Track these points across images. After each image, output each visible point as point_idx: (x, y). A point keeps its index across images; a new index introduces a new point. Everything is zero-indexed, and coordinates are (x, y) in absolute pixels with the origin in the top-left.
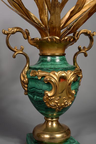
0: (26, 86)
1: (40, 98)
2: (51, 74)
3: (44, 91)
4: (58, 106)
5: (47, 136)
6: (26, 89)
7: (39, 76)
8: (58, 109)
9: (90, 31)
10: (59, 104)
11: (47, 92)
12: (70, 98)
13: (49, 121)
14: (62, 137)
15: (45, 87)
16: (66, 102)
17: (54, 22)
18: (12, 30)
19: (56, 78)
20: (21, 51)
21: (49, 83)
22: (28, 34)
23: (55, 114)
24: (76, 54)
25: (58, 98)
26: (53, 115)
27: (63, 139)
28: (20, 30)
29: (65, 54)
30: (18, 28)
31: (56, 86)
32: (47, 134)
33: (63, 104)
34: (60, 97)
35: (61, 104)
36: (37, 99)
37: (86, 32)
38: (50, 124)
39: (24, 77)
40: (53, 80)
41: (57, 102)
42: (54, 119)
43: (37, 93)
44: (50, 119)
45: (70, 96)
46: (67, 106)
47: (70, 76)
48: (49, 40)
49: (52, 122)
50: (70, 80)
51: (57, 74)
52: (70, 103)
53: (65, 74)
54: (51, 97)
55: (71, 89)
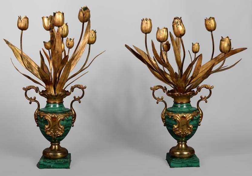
0: (164, 121)
1: (171, 129)
2: (176, 115)
5: (178, 153)
6: (164, 122)
7: (170, 116)
8: (182, 136)
10: (182, 133)
11: (174, 126)
12: (189, 130)
13: (180, 144)
14: (188, 154)
15: (173, 122)
16: (187, 132)
18: (156, 87)
19: (179, 118)
21: (175, 120)
22: (166, 89)
23: (183, 140)
24: (199, 101)
26: (182, 140)
27: (188, 155)
28: (161, 87)
31: (179, 122)
32: (178, 152)
33: (185, 133)
34: (182, 129)
36: (170, 129)
38: (181, 145)
39: (163, 115)
40: (178, 119)
41: (180, 131)
43: (170, 125)
45: (189, 129)
46: (187, 135)
47: (188, 116)
48: (176, 95)
49: (182, 144)
50: (188, 119)
51: (180, 115)
52: (190, 133)
53: (185, 116)
54: (177, 128)
55: (190, 124)
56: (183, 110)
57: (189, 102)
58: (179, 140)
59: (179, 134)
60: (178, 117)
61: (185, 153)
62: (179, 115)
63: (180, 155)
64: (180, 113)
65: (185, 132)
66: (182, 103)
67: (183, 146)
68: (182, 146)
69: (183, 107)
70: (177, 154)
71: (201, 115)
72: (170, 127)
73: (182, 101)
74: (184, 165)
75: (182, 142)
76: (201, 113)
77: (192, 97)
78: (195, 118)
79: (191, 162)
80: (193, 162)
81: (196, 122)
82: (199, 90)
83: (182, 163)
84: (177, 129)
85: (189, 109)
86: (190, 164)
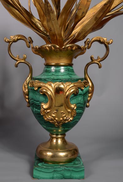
0: (27, 97)
1: (38, 110)
3: (41, 103)
4: (56, 120)
5: (49, 154)
6: (27, 100)
7: (35, 87)
8: (57, 123)
9: (105, 39)
10: (57, 119)
11: (42, 104)
12: (69, 112)
14: (66, 156)
15: (42, 98)
16: (65, 116)
17: (52, 29)
18: (14, 37)
20: (22, 60)
21: (45, 95)
22: (31, 41)
23: (60, 131)
25: (55, 111)
26: (57, 131)
27: (66, 158)
28: (22, 38)
29: (72, 64)
30: (19, 36)
31: (52, 99)
32: (50, 151)
33: (61, 119)
34: (57, 110)
35: (59, 118)
36: (35, 111)
37: (98, 39)
38: (55, 141)
39: (25, 87)
40: (49, 93)
41: (54, 115)
42: (59, 136)
43: (35, 105)
44: (55, 136)
45: (69, 110)
46: (67, 122)
47: (68, 88)
48: (47, 48)
49: (57, 139)
50: (67, 93)
51: (53, 85)
52: (71, 119)
53: (62, 86)
54: (47, 109)
55: (72, 103)
56: (60, 77)
57: (71, 65)
58: (52, 130)
59: (52, 120)
60: (50, 89)
61: (62, 154)
62: (50, 85)
63: (52, 157)
64: (54, 81)
65: (63, 118)
66: (57, 66)
67: (60, 141)
68: (57, 141)
69: (59, 71)
70: (46, 155)
71: (90, 89)
72: (36, 108)
73: (59, 62)
74: (58, 175)
75: (57, 135)
76: (90, 84)
77: (75, 57)
78: (80, 91)
79: (69, 170)
80: (73, 170)
81: (82, 100)
82: (89, 44)
83: (55, 171)
84: (49, 111)
85: (70, 75)
86: (67, 174)
